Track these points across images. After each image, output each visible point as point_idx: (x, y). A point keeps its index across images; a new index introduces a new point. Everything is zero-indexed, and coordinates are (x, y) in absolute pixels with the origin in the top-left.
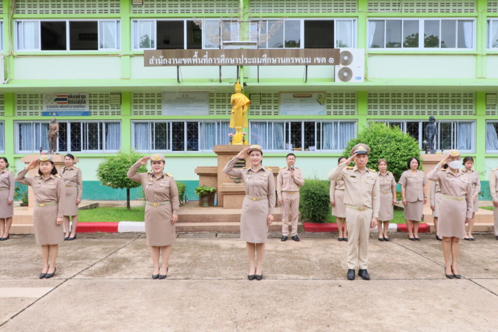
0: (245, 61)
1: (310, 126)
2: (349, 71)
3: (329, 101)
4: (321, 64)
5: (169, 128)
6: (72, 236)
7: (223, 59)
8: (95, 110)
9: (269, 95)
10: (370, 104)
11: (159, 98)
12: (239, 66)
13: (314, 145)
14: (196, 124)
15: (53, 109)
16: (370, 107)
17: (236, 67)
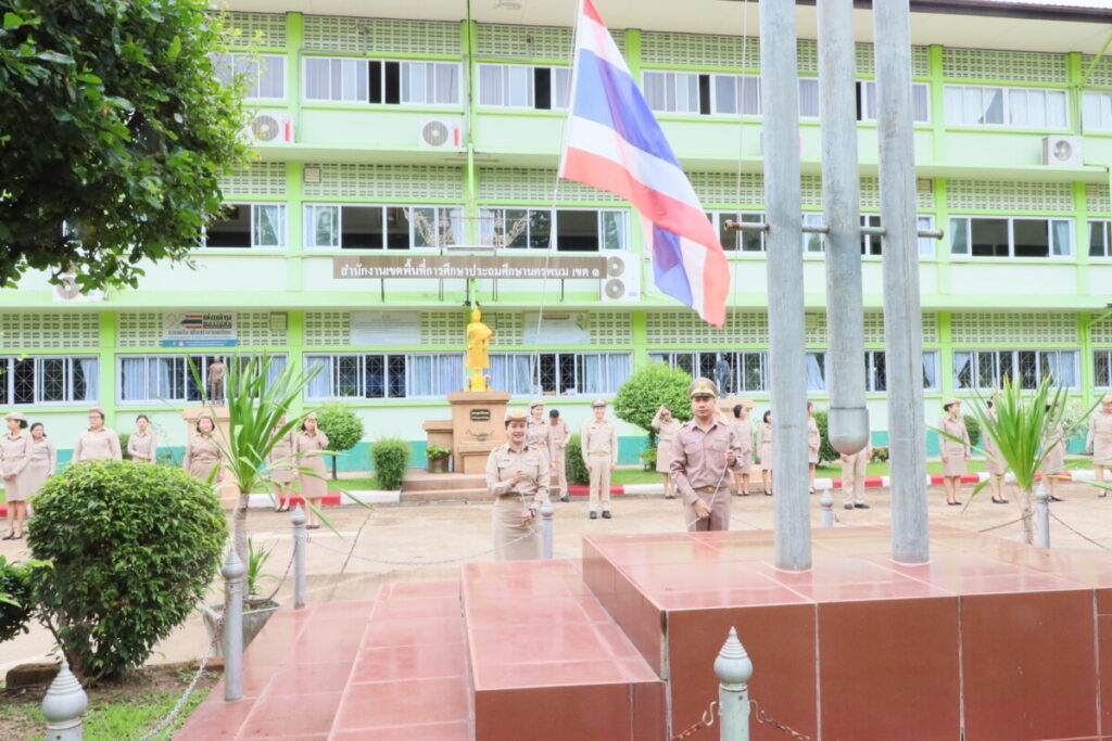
0: (477, 272)
1: (567, 360)
2: (620, 285)
3: (593, 325)
4: (581, 277)
5: (361, 364)
6: (285, 507)
7: (446, 269)
8: (246, 338)
9: (509, 316)
10: (650, 328)
11: (346, 320)
12: (470, 279)
13: (573, 386)
14: (403, 357)
15: (178, 337)
16: (649, 332)
17: (465, 281)
